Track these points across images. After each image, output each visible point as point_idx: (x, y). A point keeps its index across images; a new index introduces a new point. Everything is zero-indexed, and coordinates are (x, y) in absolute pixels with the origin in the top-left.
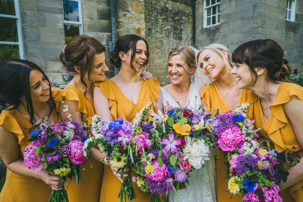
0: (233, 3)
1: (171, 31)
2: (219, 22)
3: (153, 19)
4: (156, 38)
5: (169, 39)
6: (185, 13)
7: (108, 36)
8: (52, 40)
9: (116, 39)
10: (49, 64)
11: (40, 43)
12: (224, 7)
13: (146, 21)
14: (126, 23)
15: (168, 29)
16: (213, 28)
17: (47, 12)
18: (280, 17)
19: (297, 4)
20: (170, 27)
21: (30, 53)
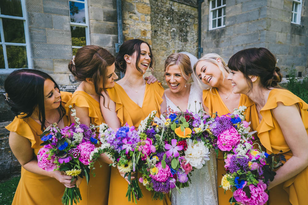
0: (239, 6)
1: (176, 33)
2: (224, 24)
3: (159, 21)
4: (162, 40)
5: (175, 41)
6: (190, 15)
7: (113, 38)
8: (58, 41)
9: (122, 40)
10: (56, 65)
11: (47, 44)
12: (230, 9)
13: (152, 23)
14: (132, 25)
15: (174, 31)
16: (219, 30)
17: (54, 13)
18: (285, 20)
19: (302, 7)
20: (176, 29)
21: (37, 54)
